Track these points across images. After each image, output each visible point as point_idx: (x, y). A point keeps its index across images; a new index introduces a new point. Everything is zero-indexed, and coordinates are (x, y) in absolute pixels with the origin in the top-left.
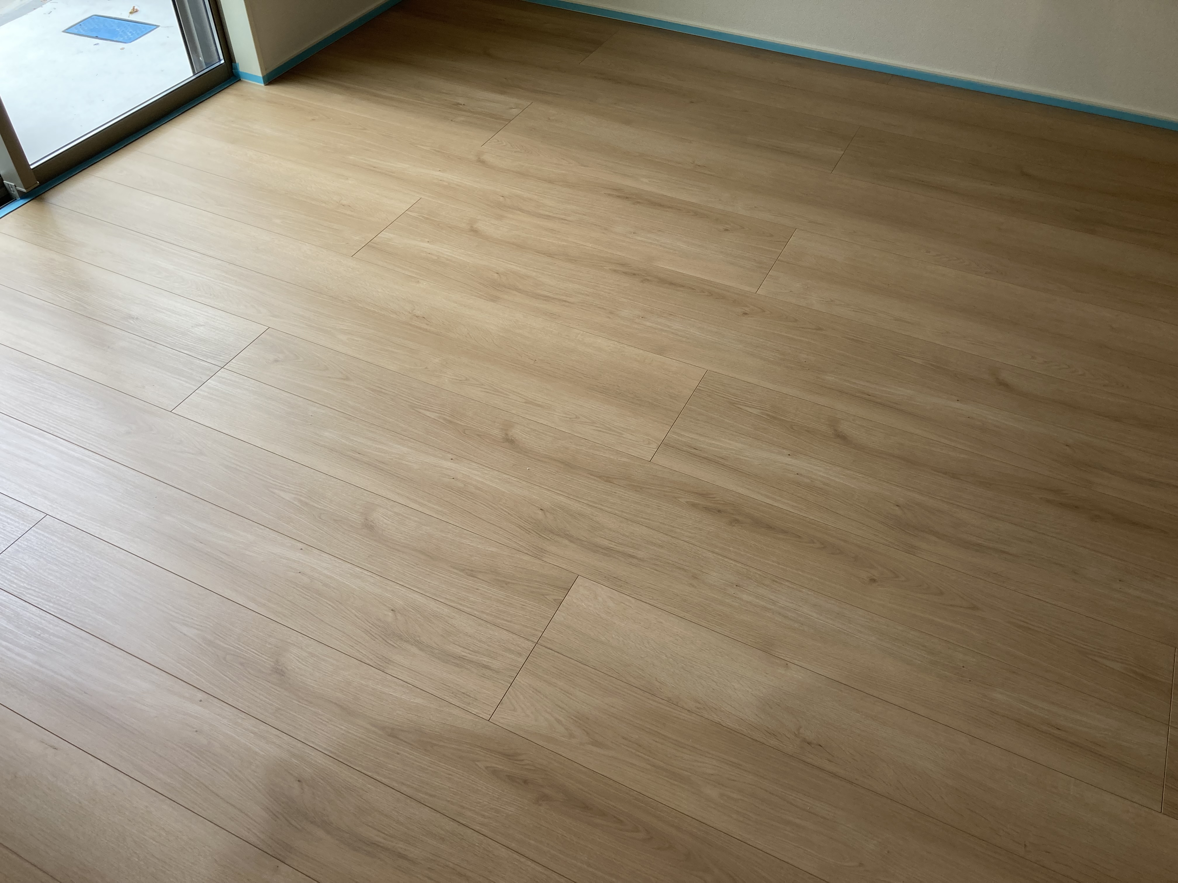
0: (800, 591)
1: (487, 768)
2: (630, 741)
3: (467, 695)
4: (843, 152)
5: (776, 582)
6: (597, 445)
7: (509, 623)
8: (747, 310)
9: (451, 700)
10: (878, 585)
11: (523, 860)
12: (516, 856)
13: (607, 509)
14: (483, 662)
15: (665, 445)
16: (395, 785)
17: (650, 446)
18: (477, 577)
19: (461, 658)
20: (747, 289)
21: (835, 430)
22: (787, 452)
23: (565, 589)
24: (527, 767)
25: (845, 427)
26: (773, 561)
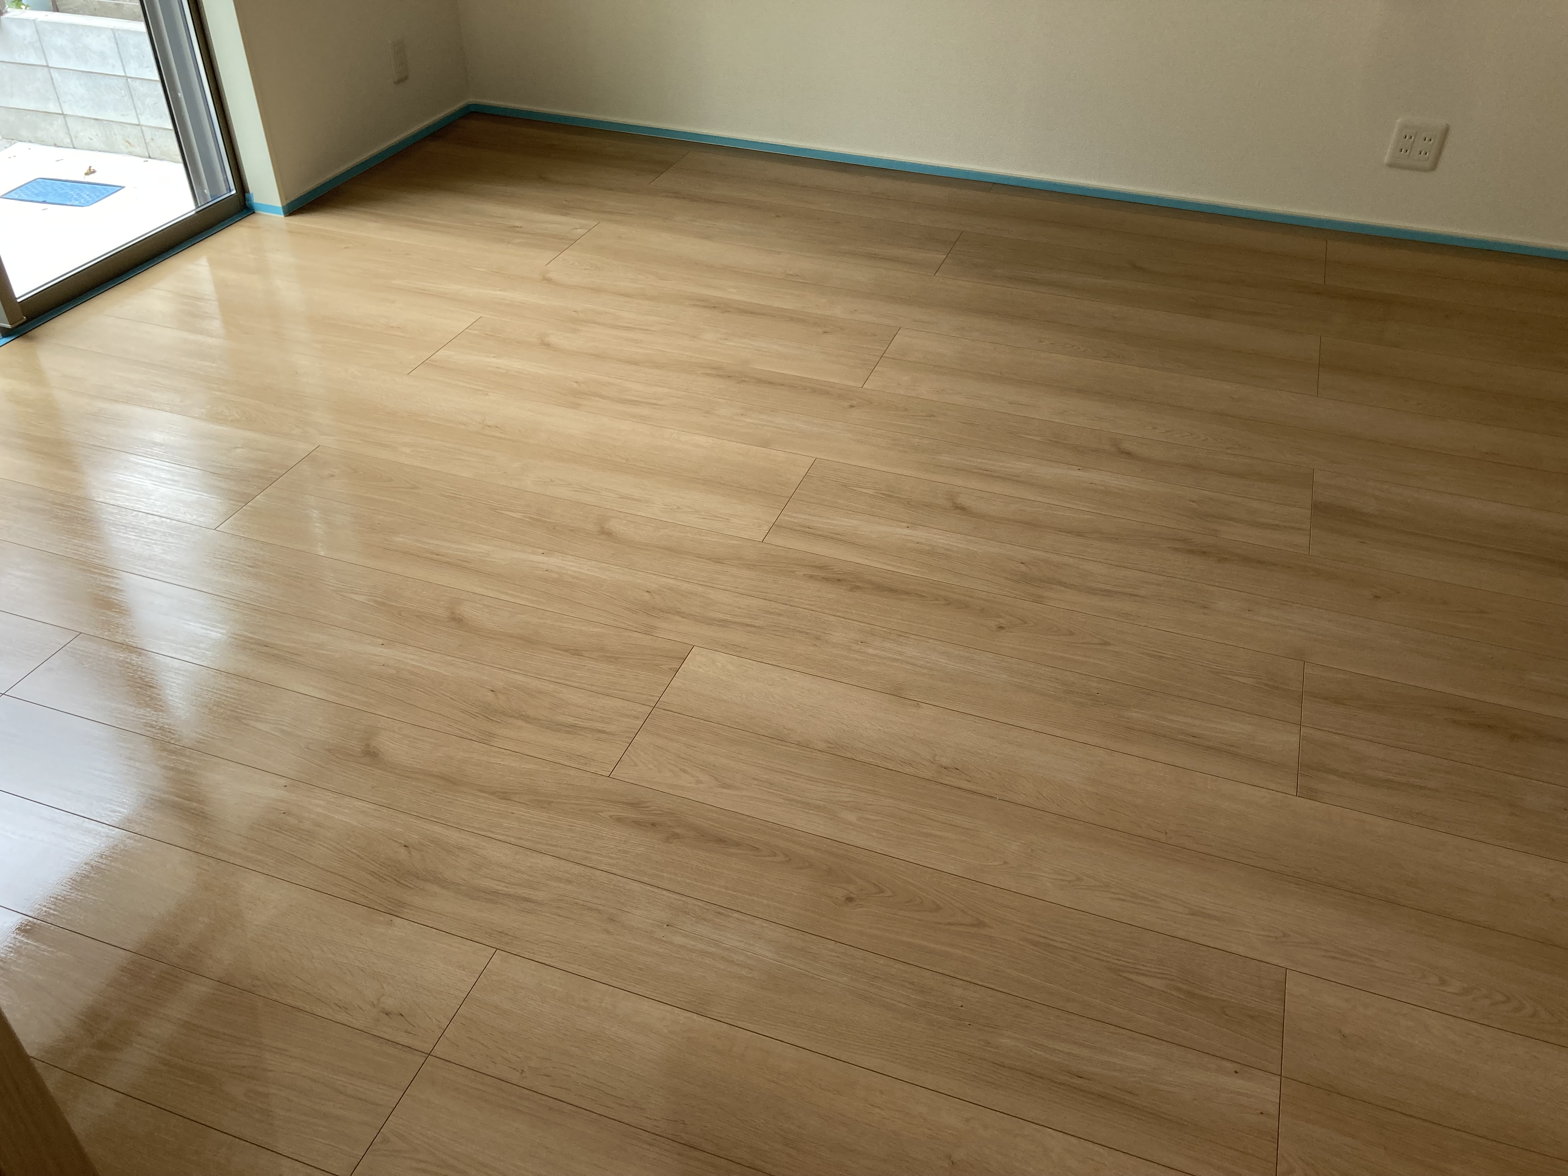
0: (927, 642)
1: (611, 817)
2: (761, 781)
3: (583, 757)
4: (945, 256)
5: (902, 636)
6: (703, 531)
7: (623, 693)
8: (854, 403)
9: (566, 762)
10: (1007, 631)
11: (656, 890)
12: (648, 888)
13: (720, 586)
14: (597, 727)
15: (775, 527)
16: (513, 840)
17: (760, 529)
18: (584, 655)
19: (574, 726)
20: (852, 384)
21: (954, 503)
22: (905, 525)
23: (681, 658)
24: (654, 812)
25: (963, 500)
26: (898, 619)
